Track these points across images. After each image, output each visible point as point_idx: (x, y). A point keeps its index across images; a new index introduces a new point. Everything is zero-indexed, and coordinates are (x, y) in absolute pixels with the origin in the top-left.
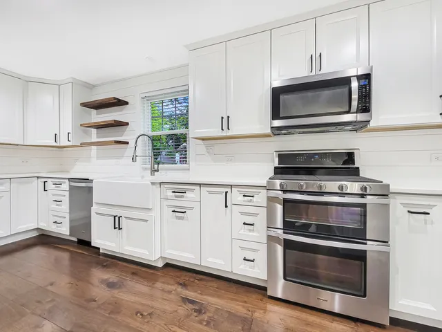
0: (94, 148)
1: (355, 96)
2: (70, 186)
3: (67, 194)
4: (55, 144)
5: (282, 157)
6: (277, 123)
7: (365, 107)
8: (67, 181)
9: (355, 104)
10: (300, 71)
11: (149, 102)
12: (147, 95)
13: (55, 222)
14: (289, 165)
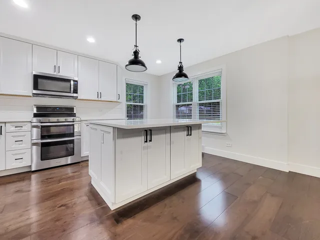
1: (72, 87)
5: (39, 108)
6: (35, 92)
7: (76, 91)
9: (72, 89)
10: (49, 71)
14: (42, 112)
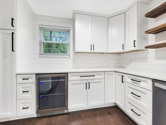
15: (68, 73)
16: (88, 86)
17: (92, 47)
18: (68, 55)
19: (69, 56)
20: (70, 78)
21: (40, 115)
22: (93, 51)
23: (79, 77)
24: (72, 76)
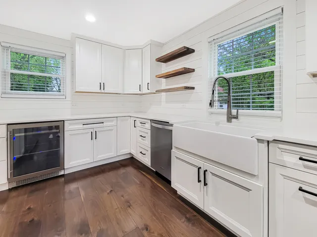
0: (164, 94)
2: (151, 126)
3: (149, 132)
4: (140, 92)
8: (149, 121)
11: (216, 45)
12: (215, 37)
13: (141, 152)
15: (64, 121)
16: (94, 136)
17: (102, 86)
18: (63, 95)
19: (64, 97)
20: (68, 127)
21: (14, 185)
22: (103, 91)
23: (82, 126)
24: (70, 124)
